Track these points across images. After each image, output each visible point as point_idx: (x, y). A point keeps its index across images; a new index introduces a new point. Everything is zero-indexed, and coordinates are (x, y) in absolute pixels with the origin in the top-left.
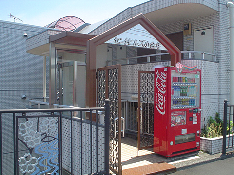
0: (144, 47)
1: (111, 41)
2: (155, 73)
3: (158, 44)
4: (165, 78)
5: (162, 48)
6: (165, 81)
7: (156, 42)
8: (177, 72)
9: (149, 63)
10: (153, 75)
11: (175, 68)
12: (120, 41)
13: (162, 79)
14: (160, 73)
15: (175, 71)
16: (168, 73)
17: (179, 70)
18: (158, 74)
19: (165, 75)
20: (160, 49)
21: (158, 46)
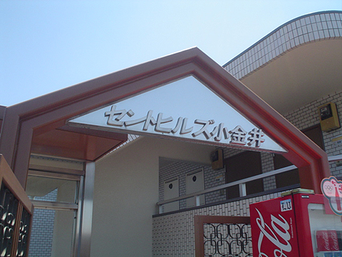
0: (212, 139)
1: (96, 118)
2: (250, 221)
3: (255, 133)
4: (287, 237)
5: (268, 144)
6: (288, 248)
7: (248, 126)
8: (328, 211)
9: (245, 198)
10: (248, 229)
11: (320, 198)
12: (125, 119)
13: (276, 242)
14: (268, 221)
15: (320, 207)
16: (298, 218)
17: (335, 206)
18: (262, 226)
19: (286, 226)
20: (262, 146)
21: (255, 138)
